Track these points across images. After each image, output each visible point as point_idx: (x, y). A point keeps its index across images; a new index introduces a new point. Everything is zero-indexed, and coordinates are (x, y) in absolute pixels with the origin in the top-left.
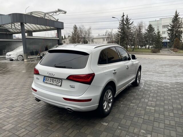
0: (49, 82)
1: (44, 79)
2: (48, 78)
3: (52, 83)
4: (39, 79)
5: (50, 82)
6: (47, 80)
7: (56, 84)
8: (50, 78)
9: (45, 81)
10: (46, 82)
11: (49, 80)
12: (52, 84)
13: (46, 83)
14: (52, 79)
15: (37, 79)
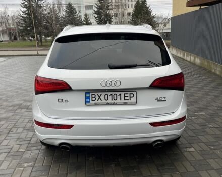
0: (104, 101)
1: (87, 98)
2: (99, 94)
3: (113, 101)
4: (66, 101)
5: (107, 101)
6: (97, 97)
7: (123, 100)
8: (104, 93)
9: (91, 102)
10: (96, 101)
11: (103, 97)
12: (114, 104)
13: (97, 104)
14: (109, 93)
15: (62, 101)
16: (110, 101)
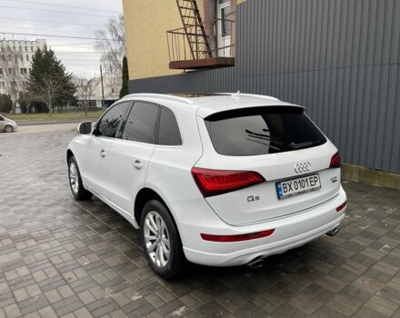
0: (295, 191)
1: (278, 190)
2: (289, 182)
3: (303, 189)
4: (258, 198)
5: (298, 191)
6: (288, 187)
7: (311, 187)
8: (293, 181)
9: (284, 194)
10: (288, 193)
11: (292, 186)
12: (304, 192)
13: (290, 196)
14: (297, 180)
15: (253, 200)
16: (300, 190)
